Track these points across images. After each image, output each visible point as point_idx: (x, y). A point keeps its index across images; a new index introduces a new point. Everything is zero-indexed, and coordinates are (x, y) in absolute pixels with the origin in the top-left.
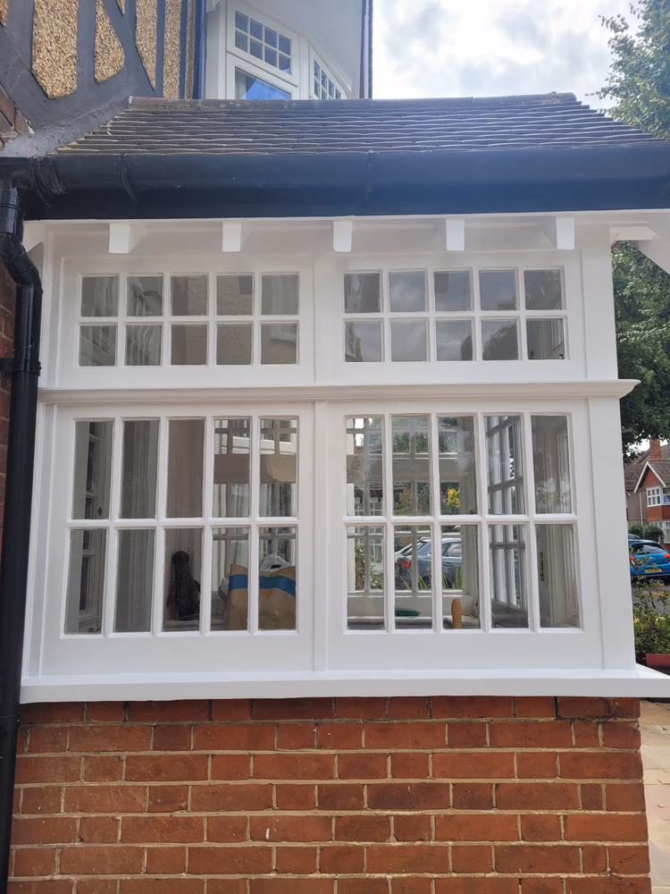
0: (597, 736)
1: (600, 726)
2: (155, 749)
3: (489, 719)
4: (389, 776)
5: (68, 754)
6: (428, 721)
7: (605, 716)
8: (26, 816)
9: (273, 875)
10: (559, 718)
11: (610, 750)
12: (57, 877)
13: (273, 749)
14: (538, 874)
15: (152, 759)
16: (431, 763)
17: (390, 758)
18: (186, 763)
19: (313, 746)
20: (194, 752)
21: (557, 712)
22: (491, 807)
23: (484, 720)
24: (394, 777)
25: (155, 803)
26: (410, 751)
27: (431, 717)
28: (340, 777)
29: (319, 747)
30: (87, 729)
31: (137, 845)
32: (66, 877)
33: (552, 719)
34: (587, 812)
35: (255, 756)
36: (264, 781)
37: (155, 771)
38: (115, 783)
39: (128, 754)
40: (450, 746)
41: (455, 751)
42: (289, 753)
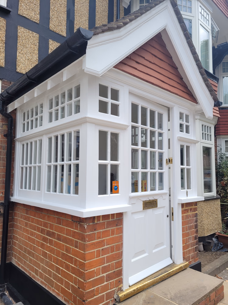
0: (78, 227)
1: (79, 225)
2: (26, 214)
4: (49, 228)
5: (19, 213)
6: (54, 216)
7: (79, 222)
8: (15, 223)
9: (35, 245)
10: (72, 220)
11: (80, 232)
14: (67, 262)
15: (26, 216)
16: (54, 227)
17: (49, 224)
18: (28, 218)
19: (40, 218)
20: (29, 216)
22: (61, 242)
23: (61, 218)
25: (25, 225)
26: (52, 223)
28: (43, 227)
31: (24, 233)
32: (18, 236)
34: (75, 248)
35: (35, 218)
36: (35, 225)
37: (26, 218)
38: (22, 220)
39: (23, 214)
40: (57, 223)
41: (57, 225)
42: (38, 219)
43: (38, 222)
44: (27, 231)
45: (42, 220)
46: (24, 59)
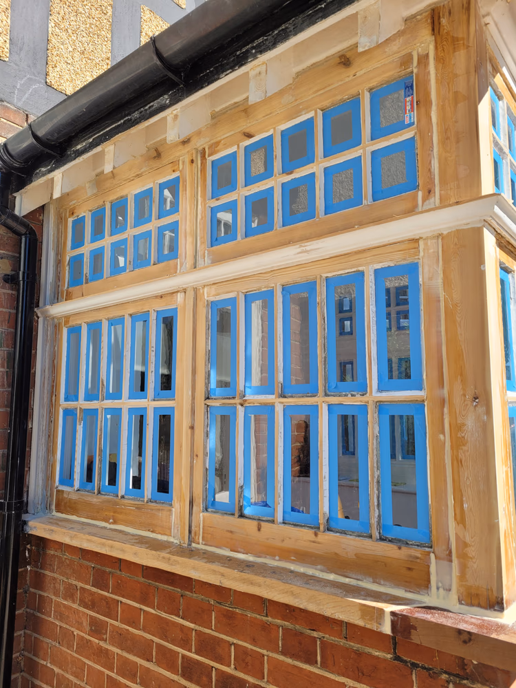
1: (451, 686)
2: (93, 586)
3: (321, 634)
4: (233, 666)
5: (56, 575)
6: (264, 618)
8: (39, 614)
10: (397, 658)
12: (49, 665)
13: (153, 608)
15: (92, 594)
16: (266, 666)
17: (233, 647)
18: (107, 603)
19: (178, 616)
20: (111, 596)
21: (395, 649)
23: (315, 634)
24: (236, 668)
25: (91, 629)
26: (250, 646)
27: (267, 616)
28: (196, 653)
29: (182, 618)
30: (64, 559)
31: (82, 659)
32: (52, 667)
33: (389, 656)
35: (144, 611)
36: (149, 637)
37: (92, 603)
38: (75, 606)
39: (80, 584)
40: (284, 653)
41: (289, 661)
42: (164, 615)
43: (164, 629)
44: (102, 656)
45: (192, 625)
46: (71, 49)
